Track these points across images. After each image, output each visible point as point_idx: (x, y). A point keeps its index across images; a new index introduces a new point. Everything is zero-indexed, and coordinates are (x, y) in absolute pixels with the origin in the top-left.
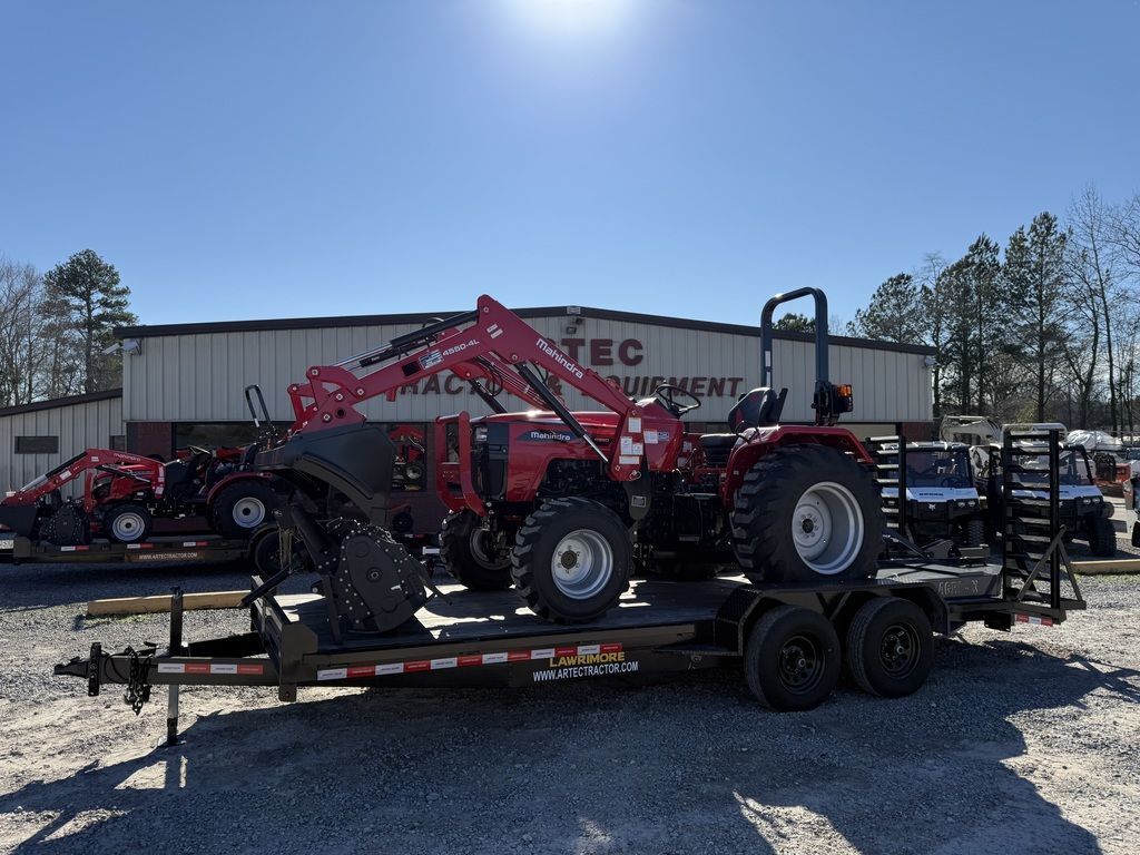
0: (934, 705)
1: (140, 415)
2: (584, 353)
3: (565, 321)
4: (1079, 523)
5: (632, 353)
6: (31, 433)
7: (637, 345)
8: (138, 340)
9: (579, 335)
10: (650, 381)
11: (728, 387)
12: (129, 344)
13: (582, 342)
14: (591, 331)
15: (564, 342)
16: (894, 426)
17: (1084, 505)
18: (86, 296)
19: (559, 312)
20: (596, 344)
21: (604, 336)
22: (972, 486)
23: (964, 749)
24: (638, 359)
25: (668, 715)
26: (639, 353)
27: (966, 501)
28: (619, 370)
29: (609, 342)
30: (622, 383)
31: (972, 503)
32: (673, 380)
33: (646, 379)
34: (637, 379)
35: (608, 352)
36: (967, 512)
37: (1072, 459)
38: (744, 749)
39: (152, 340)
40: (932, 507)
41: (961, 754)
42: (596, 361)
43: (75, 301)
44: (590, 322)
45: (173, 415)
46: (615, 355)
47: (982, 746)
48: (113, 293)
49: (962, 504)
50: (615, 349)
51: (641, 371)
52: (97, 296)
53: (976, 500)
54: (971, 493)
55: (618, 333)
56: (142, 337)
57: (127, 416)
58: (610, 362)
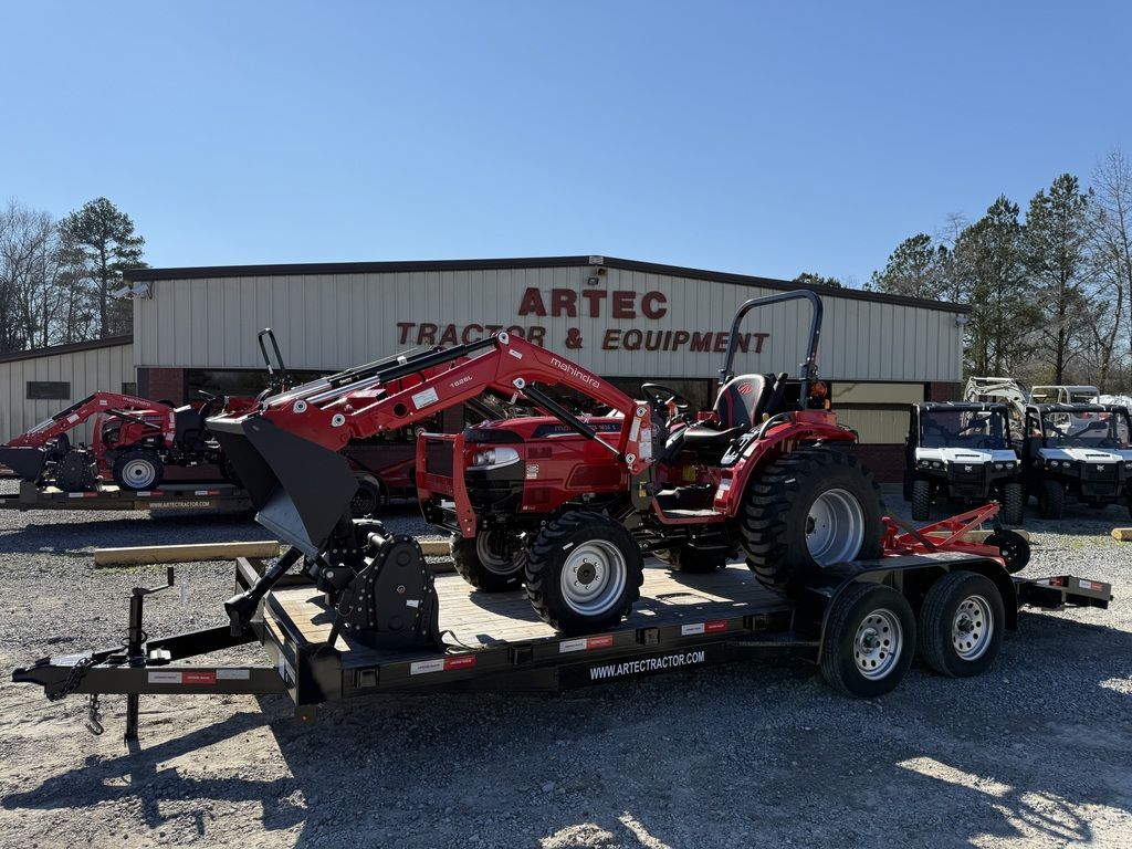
0: (1007, 681)
1: (151, 361)
2: (606, 305)
3: (586, 271)
4: (1120, 488)
5: (655, 306)
6: (42, 378)
7: (661, 298)
8: (149, 283)
9: (600, 287)
10: (673, 336)
11: (753, 342)
12: (140, 288)
13: (604, 294)
14: (614, 282)
15: (586, 294)
16: (922, 386)
17: (1126, 470)
18: (100, 245)
19: (581, 262)
20: (618, 295)
21: (627, 288)
22: (1009, 448)
23: (1052, 732)
24: (661, 313)
25: (718, 686)
26: (662, 306)
27: (1004, 463)
28: (642, 323)
29: (632, 295)
30: (644, 336)
31: (1010, 466)
32: (697, 334)
33: (669, 333)
34: (660, 333)
35: (631, 305)
36: (1005, 474)
37: (1113, 420)
38: (808, 729)
39: (162, 285)
40: (968, 468)
41: (1048, 739)
42: (618, 314)
43: (90, 249)
44: (612, 272)
45: (185, 360)
46: (637, 308)
47: (1070, 730)
48: (127, 242)
49: (1001, 466)
50: (637, 302)
51: (664, 325)
52: (111, 245)
53: (1014, 462)
54: (1009, 456)
55: (641, 284)
56: (153, 280)
57: (139, 363)
58: (632, 315)
